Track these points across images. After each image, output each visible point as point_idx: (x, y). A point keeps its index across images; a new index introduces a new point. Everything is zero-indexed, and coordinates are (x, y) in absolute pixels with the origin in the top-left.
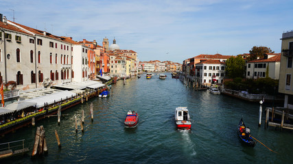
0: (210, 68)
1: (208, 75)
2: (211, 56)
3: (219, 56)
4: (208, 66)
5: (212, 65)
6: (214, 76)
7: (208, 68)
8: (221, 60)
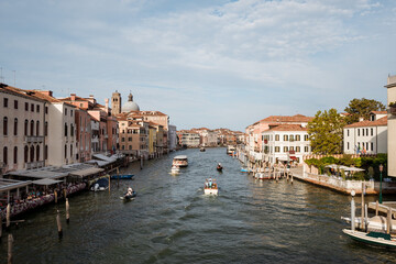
0: (286, 138)
1: (282, 149)
2: (287, 119)
3: (301, 118)
4: (282, 134)
5: (289, 133)
6: (292, 152)
7: (281, 138)
8: (304, 125)
